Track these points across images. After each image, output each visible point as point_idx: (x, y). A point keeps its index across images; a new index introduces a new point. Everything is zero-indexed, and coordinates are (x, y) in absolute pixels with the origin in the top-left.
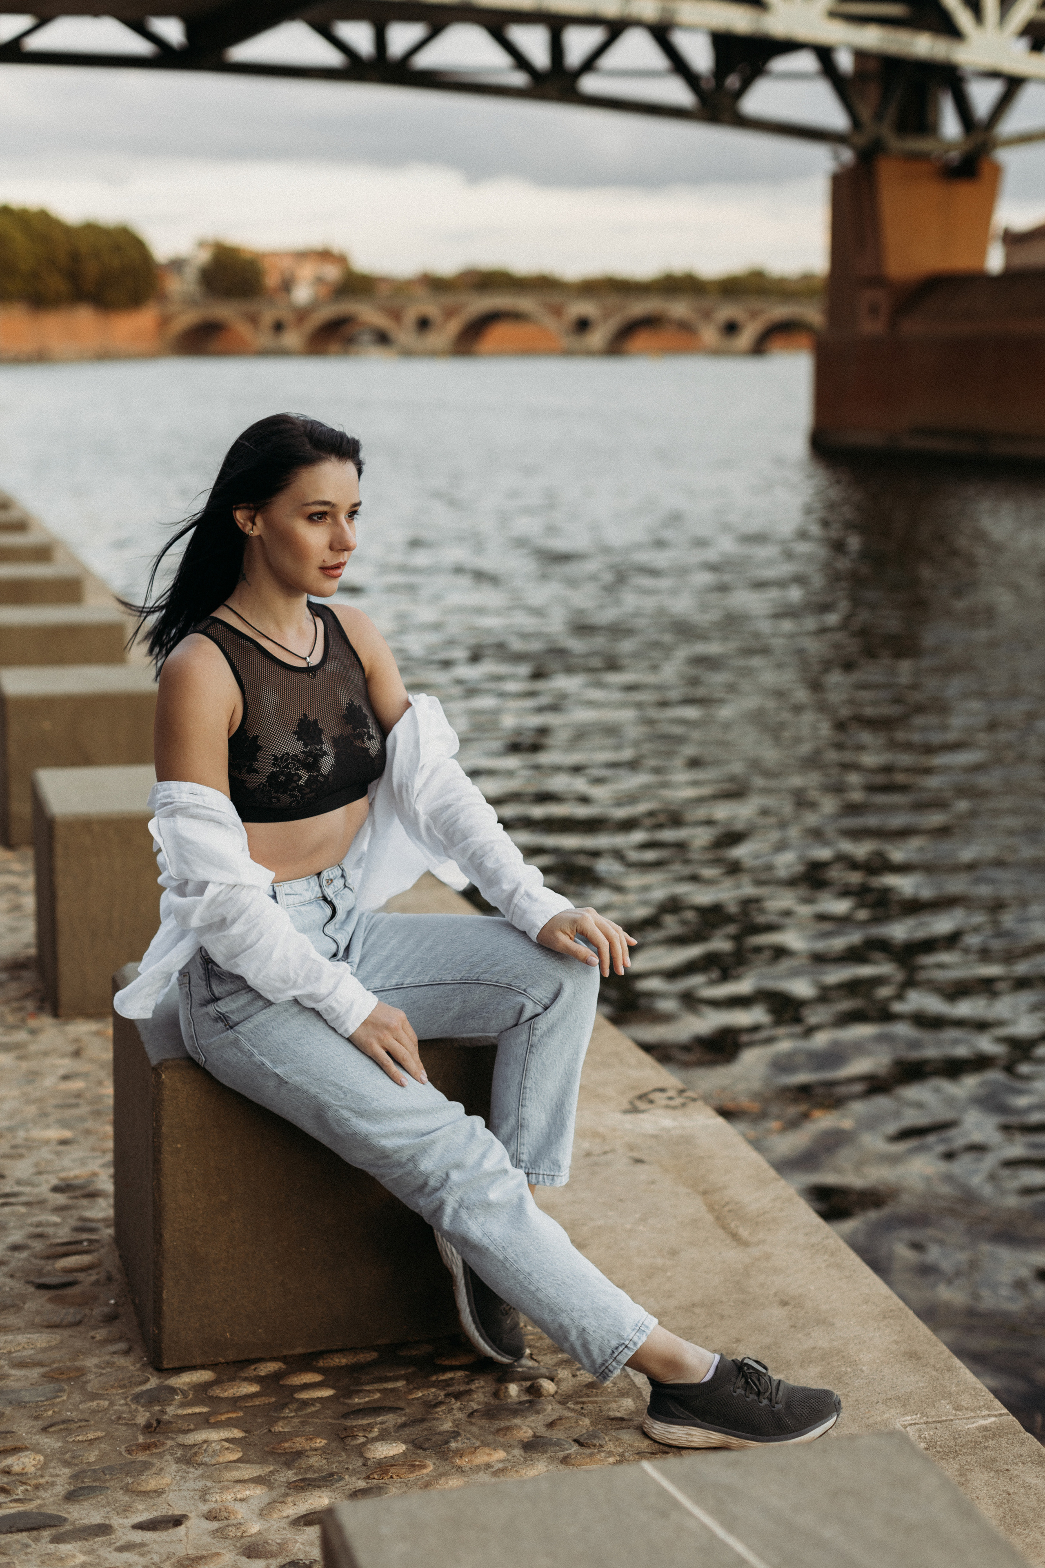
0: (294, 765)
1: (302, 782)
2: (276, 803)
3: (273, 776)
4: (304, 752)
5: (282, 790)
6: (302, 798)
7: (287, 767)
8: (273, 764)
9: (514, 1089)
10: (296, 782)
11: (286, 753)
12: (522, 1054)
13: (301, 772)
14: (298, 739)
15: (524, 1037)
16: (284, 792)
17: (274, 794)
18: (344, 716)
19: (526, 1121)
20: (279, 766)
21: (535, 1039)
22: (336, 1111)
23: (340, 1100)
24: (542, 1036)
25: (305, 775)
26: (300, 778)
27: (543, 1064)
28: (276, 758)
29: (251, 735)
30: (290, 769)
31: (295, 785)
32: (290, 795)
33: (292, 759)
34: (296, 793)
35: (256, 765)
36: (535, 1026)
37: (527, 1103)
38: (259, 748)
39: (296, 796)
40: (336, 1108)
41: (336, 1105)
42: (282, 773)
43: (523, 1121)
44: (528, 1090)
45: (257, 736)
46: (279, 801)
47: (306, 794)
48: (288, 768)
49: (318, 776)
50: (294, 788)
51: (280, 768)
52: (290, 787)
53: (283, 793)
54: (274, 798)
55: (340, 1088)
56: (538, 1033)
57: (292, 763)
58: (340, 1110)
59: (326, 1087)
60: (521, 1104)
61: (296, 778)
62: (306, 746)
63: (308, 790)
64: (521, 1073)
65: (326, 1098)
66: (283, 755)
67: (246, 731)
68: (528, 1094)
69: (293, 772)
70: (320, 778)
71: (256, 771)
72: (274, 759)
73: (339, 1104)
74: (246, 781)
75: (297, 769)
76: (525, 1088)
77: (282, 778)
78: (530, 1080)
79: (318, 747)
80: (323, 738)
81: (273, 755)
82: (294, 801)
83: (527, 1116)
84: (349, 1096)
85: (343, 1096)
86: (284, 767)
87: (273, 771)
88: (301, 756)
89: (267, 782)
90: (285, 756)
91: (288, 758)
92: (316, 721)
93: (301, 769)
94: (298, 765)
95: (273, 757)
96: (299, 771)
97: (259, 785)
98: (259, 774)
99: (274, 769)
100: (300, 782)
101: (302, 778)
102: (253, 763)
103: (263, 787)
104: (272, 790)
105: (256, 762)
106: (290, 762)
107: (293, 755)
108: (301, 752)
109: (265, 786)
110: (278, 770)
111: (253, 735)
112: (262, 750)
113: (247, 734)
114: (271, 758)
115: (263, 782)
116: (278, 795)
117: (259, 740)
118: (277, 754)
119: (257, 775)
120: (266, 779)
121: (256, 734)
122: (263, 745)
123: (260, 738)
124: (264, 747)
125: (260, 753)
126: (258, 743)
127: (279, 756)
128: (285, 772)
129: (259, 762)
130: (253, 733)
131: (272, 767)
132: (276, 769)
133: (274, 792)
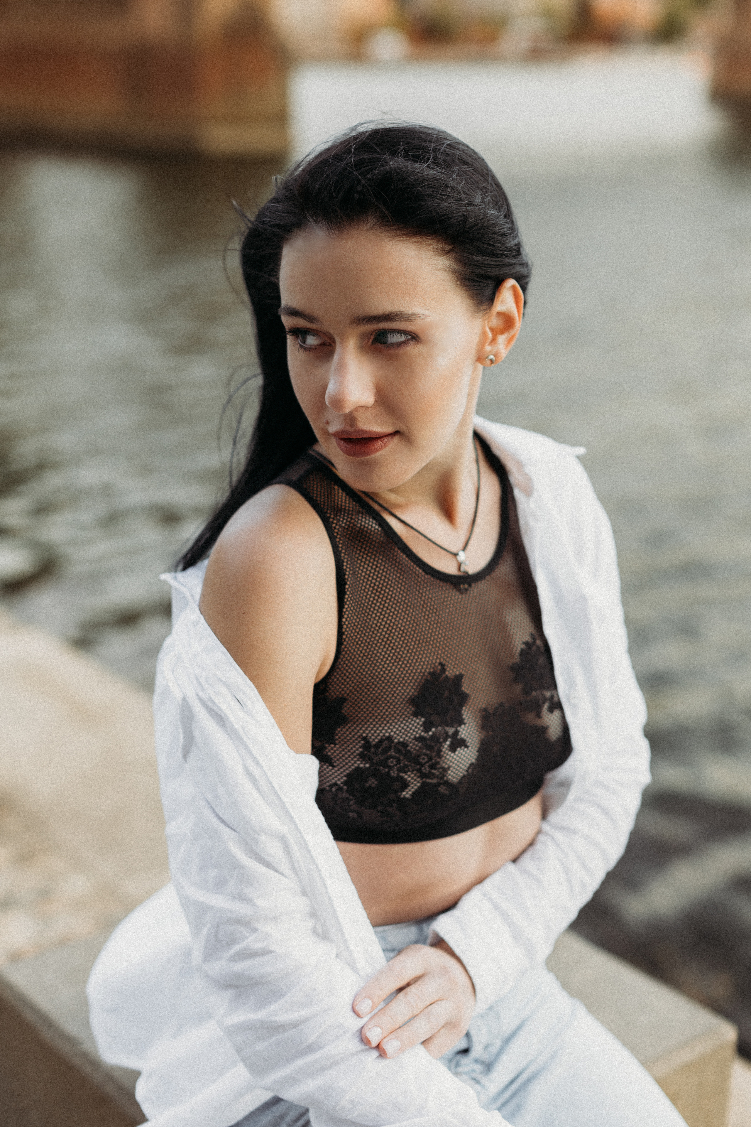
0: (399, 761)
1: (407, 794)
3: (357, 775)
4: (421, 739)
7: (384, 763)
8: (362, 756)
10: (396, 792)
13: (409, 776)
14: (415, 714)
16: (374, 806)
17: (354, 807)
18: (513, 668)
20: (371, 760)
25: (414, 783)
26: (405, 785)
28: (367, 744)
29: (332, 695)
30: (390, 768)
31: (392, 796)
33: (398, 751)
34: (393, 810)
35: (330, 750)
38: (343, 720)
42: (374, 773)
45: (344, 699)
46: (360, 817)
47: (413, 813)
48: (386, 766)
49: (438, 785)
50: (391, 803)
51: (372, 764)
53: (369, 807)
54: (351, 811)
57: (394, 757)
61: (397, 785)
62: (428, 725)
63: (415, 807)
66: (381, 741)
69: (394, 773)
70: (442, 789)
71: (329, 761)
75: (401, 770)
77: (372, 782)
79: (451, 731)
80: (465, 711)
81: (364, 739)
86: (379, 764)
87: (358, 768)
88: (414, 747)
89: (344, 783)
90: (386, 743)
91: (387, 749)
92: (459, 678)
93: (409, 771)
94: (405, 762)
95: (363, 742)
96: (406, 773)
97: (331, 786)
98: (334, 767)
99: (361, 763)
100: (404, 793)
101: (409, 786)
102: (327, 745)
103: (337, 790)
104: (352, 800)
105: (332, 746)
106: (391, 757)
107: (399, 743)
108: (416, 739)
109: (340, 789)
110: (367, 766)
111: (338, 696)
112: (346, 725)
113: (327, 694)
114: (360, 742)
115: (339, 782)
116: (360, 808)
117: (345, 706)
118: (371, 737)
119: (330, 768)
120: (345, 778)
121: (343, 695)
122: (351, 716)
123: (348, 704)
124: (351, 721)
125: (342, 730)
126: (343, 711)
127: (374, 740)
128: (379, 773)
129: (337, 746)
130: (338, 693)
131: (358, 760)
132: (364, 764)
133: (354, 804)
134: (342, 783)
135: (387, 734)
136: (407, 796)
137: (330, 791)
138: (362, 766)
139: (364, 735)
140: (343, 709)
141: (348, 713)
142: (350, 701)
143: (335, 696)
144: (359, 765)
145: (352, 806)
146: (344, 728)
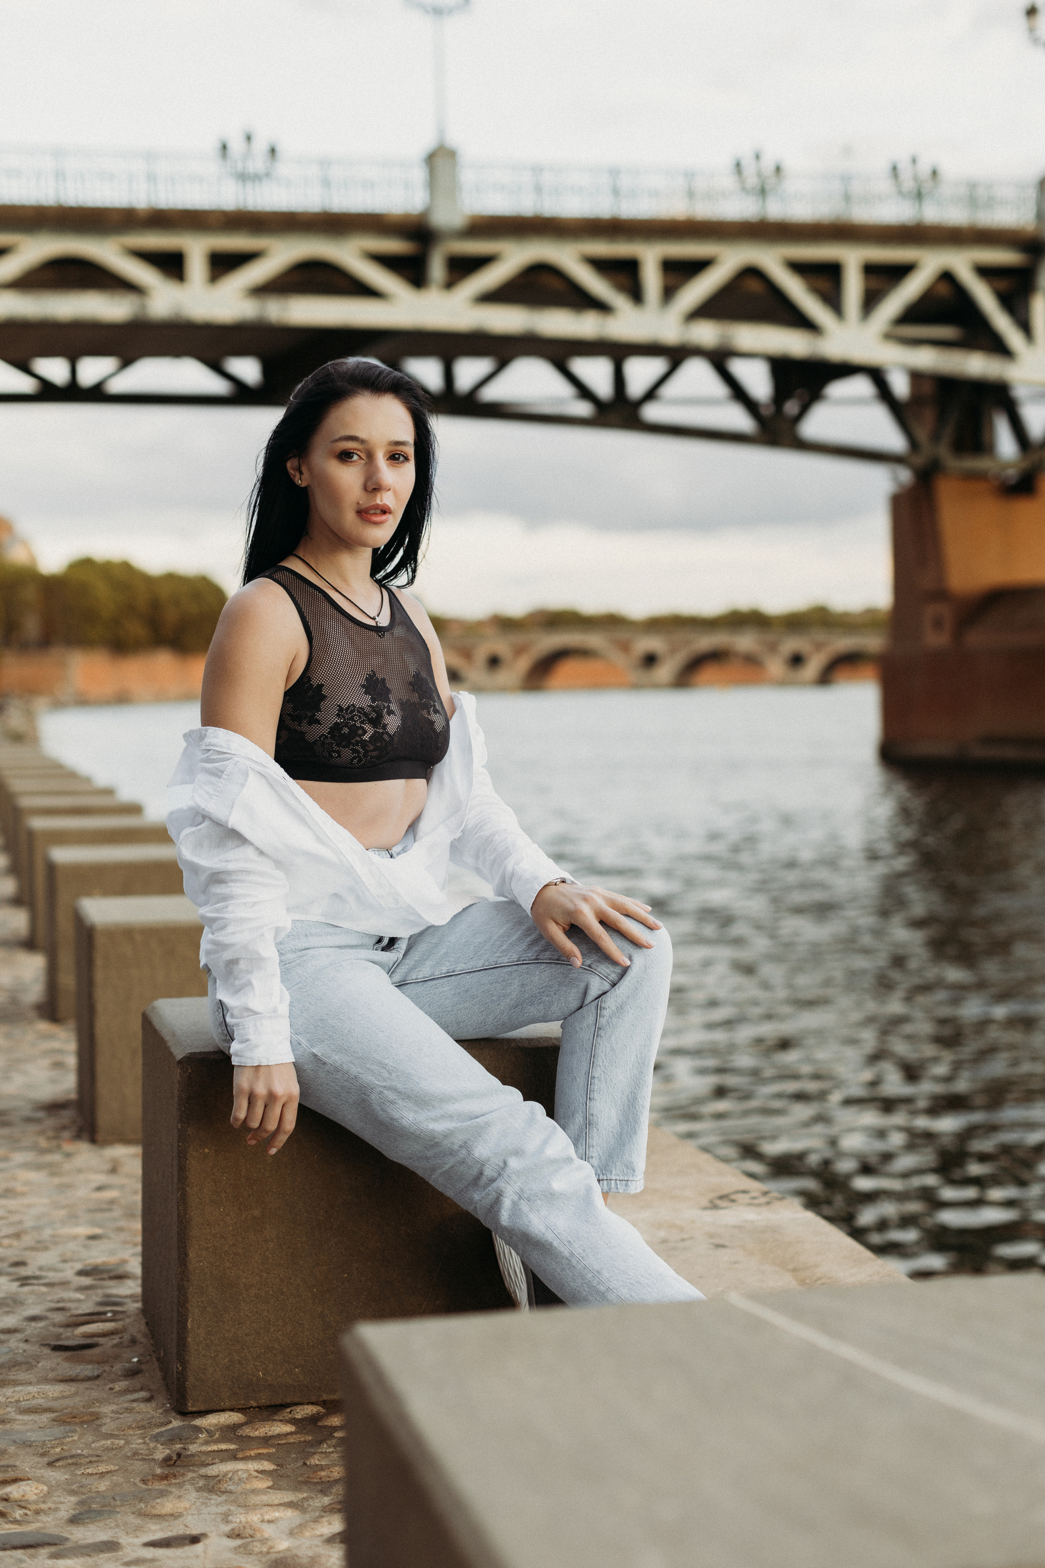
0: (360, 718)
1: (366, 737)
2: (337, 758)
3: (336, 727)
4: (371, 706)
5: (344, 743)
6: (365, 755)
7: (352, 719)
8: (338, 715)
9: (581, 1080)
10: (360, 736)
11: (352, 705)
12: (589, 1039)
13: (367, 727)
14: (366, 694)
15: (591, 1019)
16: (347, 747)
17: (336, 748)
19: (595, 1118)
20: (344, 717)
21: (603, 1021)
22: (381, 1093)
23: (385, 1080)
24: (610, 1017)
25: (370, 731)
26: (365, 732)
27: (613, 1050)
28: (341, 709)
29: (315, 682)
30: (355, 722)
31: (358, 739)
32: (352, 749)
33: (359, 712)
34: (359, 748)
35: (318, 715)
36: (603, 1005)
37: (596, 1095)
38: (324, 697)
39: (359, 752)
40: (381, 1089)
41: (380, 1086)
42: (346, 725)
43: (591, 1117)
44: (596, 1080)
45: (322, 685)
46: (339, 756)
47: (370, 751)
49: (383, 734)
50: (357, 743)
51: (345, 720)
52: (353, 742)
53: (344, 747)
54: (334, 752)
55: (383, 1066)
56: (606, 1013)
57: (357, 715)
58: (385, 1092)
59: (368, 1066)
60: (589, 1098)
61: (360, 732)
62: (372, 700)
63: (372, 747)
64: (588, 1062)
65: (368, 1078)
66: (349, 707)
67: (309, 680)
68: (597, 1085)
69: (358, 724)
70: (385, 738)
71: (318, 722)
72: (338, 710)
73: (384, 1084)
74: (306, 733)
75: (362, 722)
76: (593, 1078)
77: (346, 730)
78: (598, 1069)
79: (385, 705)
80: (393, 698)
81: (339, 706)
82: (354, 758)
83: (595, 1111)
84: (394, 1075)
85: (387, 1075)
86: (348, 719)
87: (336, 724)
88: (367, 710)
89: (329, 733)
90: (352, 708)
91: (354, 711)
92: (385, 680)
93: (366, 723)
94: (363, 718)
95: (338, 708)
96: (365, 724)
97: (320, 738)
98: (321, 724)
99: (338, 720)
100: (365, 737)
101: (367, 732)
102: (316, 714)
103: (324, 739)
104: (334, 743)
105: (319, 713)
106: (355, 715)
107: (359, 707)
108: (369, 706)
109: (327, 737)
110: (342, 720)
111: (318, 683)
112: (327, 700)
113: (312, 682)
114: (336, 708)
115: (325, 733)
116: (339, 748)
117: (324, 689)
118: (342, 705)
119: (319, 726)
120: (328, 730)
121: (321, 682)
122: (328, 694)
123: (325, 688)
124: (329, 697)
125: (324, 703)
126: (323, 692)
127: (344, 706)
128: (349, 725)
129: (323, 712)
130: (318, 681)
131: (336, 718)
132: (340, 720)
133: (335, 746)
134: (327, 733)
135: (352, 703)
136: (366, 739)
137: (320, 740)
138: (338, 721)
139: (338, 704)
140: (323, 691)
141: (326, 693)
142: (327, 686)
143: (317, 683)
144: (337, 721)
145: (334, 747)
146: (325, 701)
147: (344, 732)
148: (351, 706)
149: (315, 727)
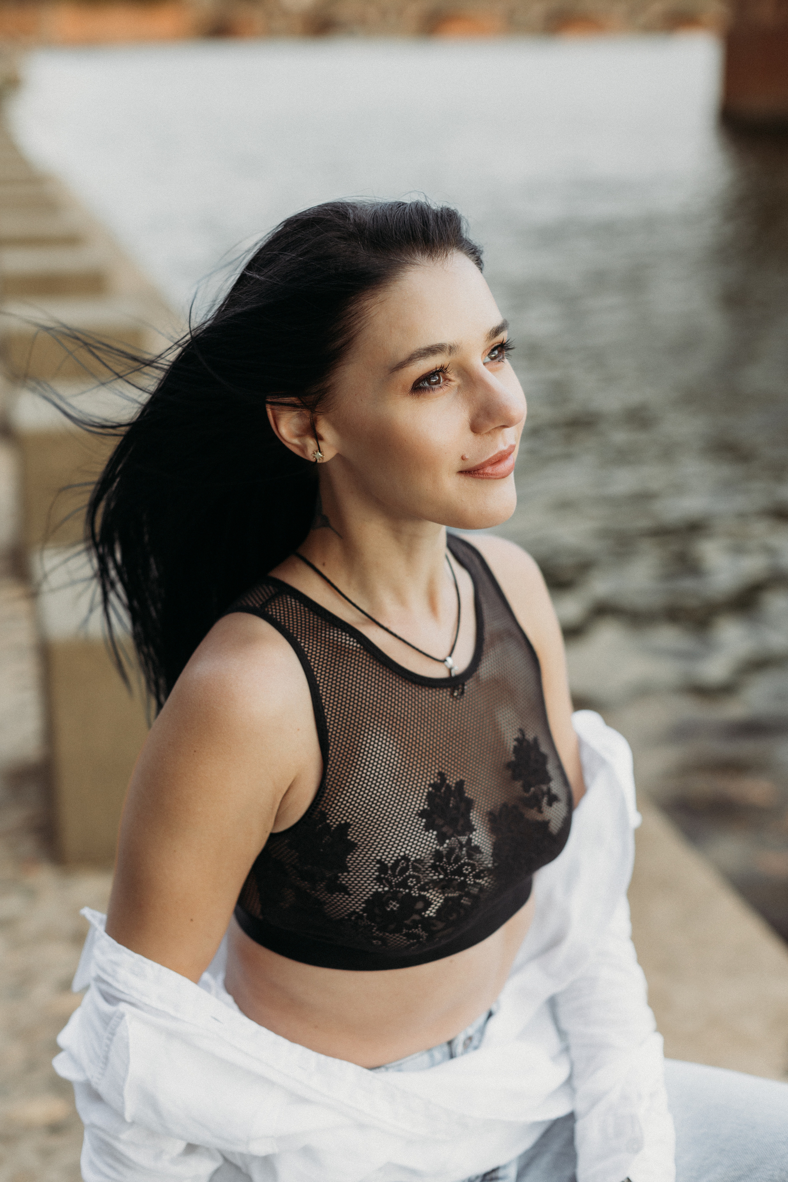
0: (417, 879)
1: (431, 912)
3: (376, 900)
4: (436, 853)
5: (392, 927)
6: (429, 938)
7: (404, 884)
8: (379, 879)
10: (419, 912)
11: (403, 857)
13: (431, 896)
16: (398, 930)
17: (377, 933)
18: (509, 766)
20: (389, 882)
25: (437, 900)
26: (428, 904)
28: (383, 867)
29: (334, 822)
30: (411, 888)
31: (416, 917)
32: (406, 935)
33: (415, 868)
34: (419, 931)
35: (344, 878)
38: (352, 846)
39: (417, 937)
42: (394, 896)
45: (347, 825)
46: (385, 944)
47: (439, 931)
48: (406, 886)
49: (460, 897)
50: (415, 924)
51: (391, 886)
52: (408, 922)
53: (393, 932)
57: (413, 876)
61: (420, 905)
62: (441, 838)
63: (440, 925)
66: (397, 862)
67: (324, 816)
69: (415, 893)
70: (465, 903)
71: (344, 890)
72: (379, 870)
74: (324, 903)
75: (422, 888)
77: (394, 906)
79: (464, 839)
80: (475, 817)
81: (379, 862)
82: (413, 944)
86: (399, 885)
87: (377, 893)
88: (432, 862)
89: (364, 910)
90: (403, 863)
91: (405, 870)
92: (460, 784)
93: (430, 889)
94: (423, 879)
95: (378, 865)
96: (427, 890)
97: (350, 916)
98: (350, 895)
99: (380, 887)
100: (428, 912)
101: (432, 904)
102: (340, 874)
103: (357, 918)
104: (374, 926)
105: (345, 874)
106: (409, 875)
107: (416, 861)
108: (433, 854)
109: (360, 917)
110: (386, 889)
111: (340, 822)
112: (357, 851)
113: (328, 821)
114: (374, 866)
115: (357, 910)
116: (384, 934)
117: (351, 832)
118: (385, 859)
119: (347, 896)
120: (363, 905)
121: (346, 821)
122: (359, 841)
123: (353, 829)
124: (361, 846)
125: (353, 857)
126: (349, 838)
127: (389, 862)
128: (400, 895)
129: (351, 874)
130: (339, 819)
131: (376, 885)
132: (383, 888)
133: (377, 930)
134: (361, 910)
135: (402, 854)
136: (431, 914)
137: (350, 919)
138: (380, 890)
139: (378, 858)
140: (349, 835)
141: (356, 839)
142: (355, 826)
143: (337, 823)
144: (377, 889)
145: (375, 933)
146: (355, 854)
147: (392, 909)
148: (400, 860)
149: (339, 897)
